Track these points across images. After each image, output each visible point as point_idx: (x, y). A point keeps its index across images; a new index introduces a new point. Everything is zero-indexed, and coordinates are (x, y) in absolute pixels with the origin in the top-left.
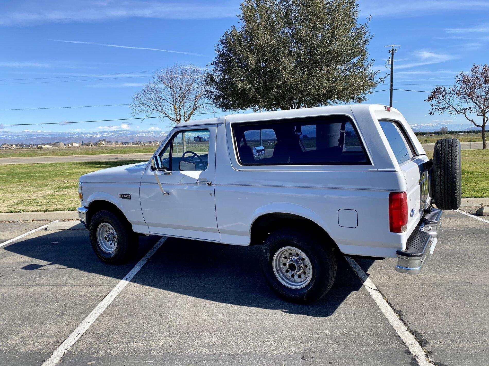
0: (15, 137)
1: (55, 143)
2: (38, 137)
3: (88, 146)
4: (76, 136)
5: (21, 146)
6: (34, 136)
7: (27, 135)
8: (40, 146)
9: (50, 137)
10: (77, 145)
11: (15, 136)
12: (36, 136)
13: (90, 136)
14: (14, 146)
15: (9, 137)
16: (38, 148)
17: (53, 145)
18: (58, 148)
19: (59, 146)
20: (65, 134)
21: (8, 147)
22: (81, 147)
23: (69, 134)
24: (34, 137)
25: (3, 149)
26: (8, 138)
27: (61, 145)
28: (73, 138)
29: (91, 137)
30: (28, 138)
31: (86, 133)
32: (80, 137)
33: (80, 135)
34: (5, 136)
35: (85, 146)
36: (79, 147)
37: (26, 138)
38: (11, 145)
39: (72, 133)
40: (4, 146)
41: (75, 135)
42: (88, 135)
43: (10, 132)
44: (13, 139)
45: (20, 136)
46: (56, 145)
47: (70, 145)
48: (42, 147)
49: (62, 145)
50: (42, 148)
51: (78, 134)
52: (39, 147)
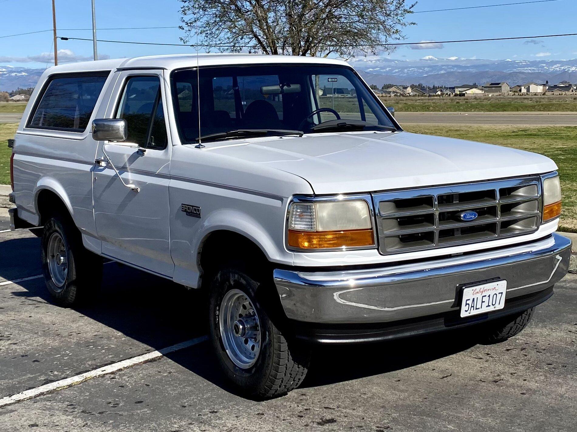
0: (406, 70)
1: (492, 84)
2: (449, 70)
3: (564, 93)
4: (528, 70)
5: (420, 89)
6: (441, 69)
7: (429, 67)
8: (459, 91)
9: (474, 71)
10: (540, 89)
11: (406, 68)
12: (445, 70)
13: (562, 68)
14: (409, 90)
15: (395, 71)
16: (456, 95)
17: (487, 89)
18: (500, 95)
19: (500, 91)
20: (504, 64)
21: (398, 91)
22: (549, 94)
23: (513, 64)
24: (442, 72)
25: (390, 96)
26: (394, 73)
27: (503, 88)
28: (523, 73)
29: (564, 72)
30: (430, 74)
31: (553, 63)
32: (537, 71)
33: (539, 68)
34: (388, 69)
35: (557, 92)
36: (544, 94)
37: (427, 73)
38: (404, 88)
39: (522, 62)
40: (390, 90)
41: (527, 66)
42: (556, 68)
43: (397, 60)
44: (401, 75)
45: (416, 69)
46: (494, 88)
47: (524, 90)
48: (464, 92)
49: (505, 89)
50: (464, 95)
51: (534, 63)
52: (458, 93)
